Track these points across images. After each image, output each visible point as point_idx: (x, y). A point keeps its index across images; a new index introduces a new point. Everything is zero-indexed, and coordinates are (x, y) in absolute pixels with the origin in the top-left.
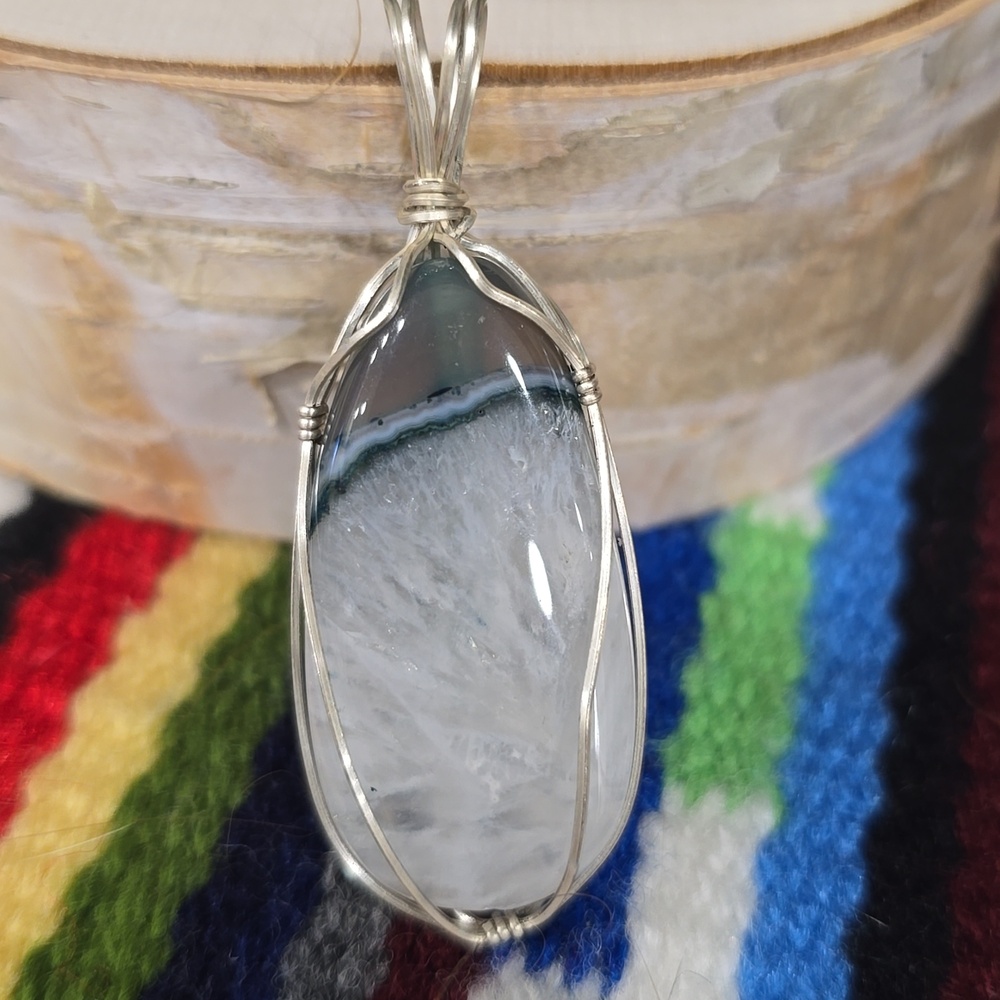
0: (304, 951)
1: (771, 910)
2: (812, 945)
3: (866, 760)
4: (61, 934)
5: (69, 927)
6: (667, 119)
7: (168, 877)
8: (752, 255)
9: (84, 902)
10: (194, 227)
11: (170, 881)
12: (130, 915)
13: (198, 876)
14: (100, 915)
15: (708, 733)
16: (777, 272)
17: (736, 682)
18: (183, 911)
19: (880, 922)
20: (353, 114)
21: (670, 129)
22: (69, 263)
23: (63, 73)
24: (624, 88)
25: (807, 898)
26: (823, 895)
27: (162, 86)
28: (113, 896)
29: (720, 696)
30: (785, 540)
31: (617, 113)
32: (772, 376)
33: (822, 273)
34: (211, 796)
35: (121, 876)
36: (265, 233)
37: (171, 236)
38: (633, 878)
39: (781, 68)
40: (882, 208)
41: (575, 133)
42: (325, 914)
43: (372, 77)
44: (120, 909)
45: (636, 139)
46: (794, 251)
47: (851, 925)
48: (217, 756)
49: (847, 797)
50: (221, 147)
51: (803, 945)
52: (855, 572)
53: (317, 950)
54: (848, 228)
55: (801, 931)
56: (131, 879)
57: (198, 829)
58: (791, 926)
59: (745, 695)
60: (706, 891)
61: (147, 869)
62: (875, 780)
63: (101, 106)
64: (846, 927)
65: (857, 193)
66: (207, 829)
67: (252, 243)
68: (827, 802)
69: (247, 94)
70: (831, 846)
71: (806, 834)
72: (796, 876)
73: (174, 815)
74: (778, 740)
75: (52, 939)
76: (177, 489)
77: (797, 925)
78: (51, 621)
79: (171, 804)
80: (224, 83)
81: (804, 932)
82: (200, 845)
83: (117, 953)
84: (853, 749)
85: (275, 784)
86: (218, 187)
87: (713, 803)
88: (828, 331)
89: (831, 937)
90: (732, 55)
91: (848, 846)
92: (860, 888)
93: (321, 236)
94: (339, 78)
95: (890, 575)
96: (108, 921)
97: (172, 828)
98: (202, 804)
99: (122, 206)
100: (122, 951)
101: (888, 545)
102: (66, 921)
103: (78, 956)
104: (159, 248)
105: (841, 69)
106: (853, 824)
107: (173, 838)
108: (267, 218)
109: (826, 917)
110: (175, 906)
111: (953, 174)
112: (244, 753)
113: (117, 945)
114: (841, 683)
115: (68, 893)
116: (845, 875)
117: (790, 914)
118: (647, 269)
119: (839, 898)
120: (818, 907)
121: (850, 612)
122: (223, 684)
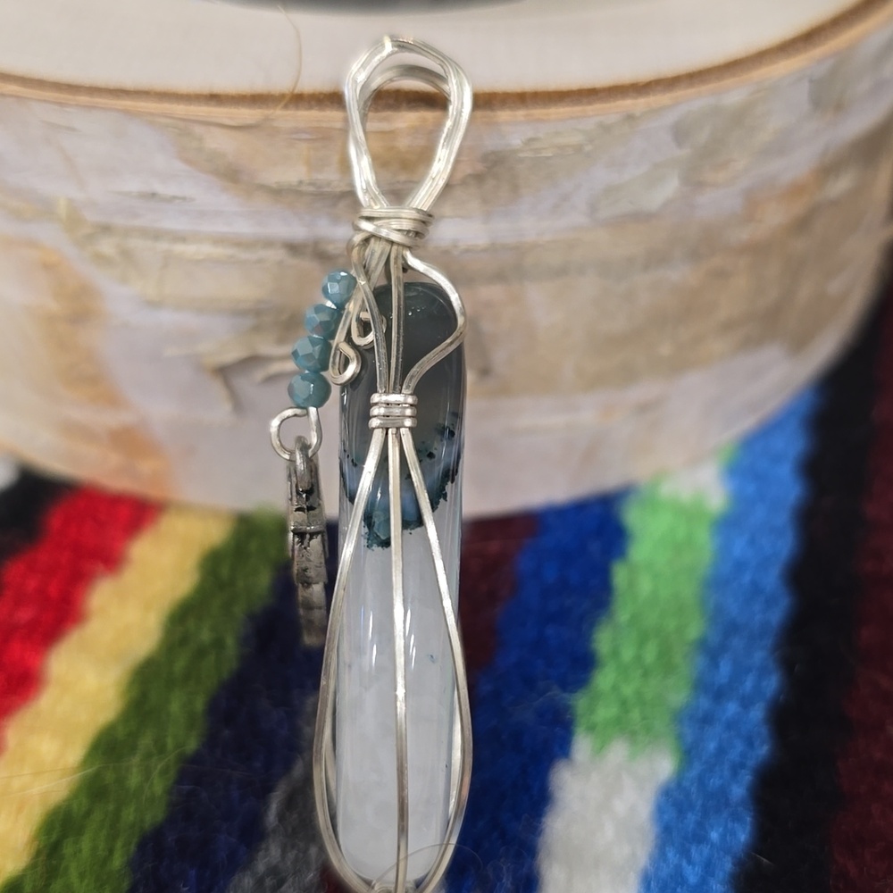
0: (249, 883)
1: (667, 849)
2: (703, 881)
3: (757, 713)
4: (33, 866)
5: (41, 858)
6: (575, 139)
7: (129, 815)
8: (656, 259)
9: (54, 837)
10: (157, 235)
11: (131, 818)
12: (94, 849)
13: (154, 815)
14: (68, 849)
15: (615, 688)
16: (680, 274)
17: (642, 642)
18: (142, 846)
19: (765, 860)
20: (294, 136)
21: (578, 149)
22: (48, 267)
23: (39, 100)
24: (538, 112)
25: (699, 838)
26: (714, 835)
27: (127, 112)
28: (80, 832)
29: (628, 654)
30: (689, 513)
31: (530, 134)
32: (676, 367)
33: (721, 275)
34: (170, 742)
35: (88, 814)
36: (219, 240)
37: (136, 243)
38: (544, 820)
39: (680, 93)
40: (775, 217)
41: (493, 153)
42: (267, 849)
43: (313, 103)
44: (86, 844)
45: (548, 158)
46: (695, 255)
47: (739, 863)
48: (175, 706)
49: (739, 746)
50: (179, 165)
51: (695, 881)
52: (752, 541)
53: (260, 882)
54: (744, 235)
55: (694, 869)
56: (97, 816)
57: (157, 771)
58: (684, 863)
59: (650, 654)
60: (609, 831)
61: (111, 807)
62: (764, 731)
63: (71, 129)
64: (734, 864)
65: (752, 203)
66: (164, 772)
67: (207, 249)
68: (721, 752)
69: (201, 119)
70: (723, 792)
71: (701, 781)
72: (691, 818)
73: (136, 760)
74: (678, 694)
75: (25, 870)
76: (146, 467)
77: (690, 862)
78: (32, 584)
79: (133, 749)
80: (180, 109)
81: (696, 869)
82: (159, 786)
83: (81, 882)
84: (746, 703)
85: (227, 732)
86: (177, 201)
87: (618, 751)
88: (728, 326)
89: (720, 875)
90: (635, 82)
91: (739, 791)
92: (748, 828)
93: (268, 243)
94: (283, 104)
95: (783, 545)
96: (75, 853)
97: (135, 770)
98: (161, 749)
99: (91, 217)
100: (86, 881)
101: (783, 519)
102: (38, 853)
103: (47, 885)
104: (127, 254)
105: (734, 93)
106: (743, 771)
107: (134, 780)
108: (220, 227)
109: (716, 856)
110: (135, 840)
111: (841, 185)
112: (200, 704)
113: (82, 876)
114: (737, 643)
115: (40, 829)
116: (736, 817)
117: (685, 853)
118: (561, 272)
119: (728, 838)
120: (709, 847)
121: (747, 578)
122: (184, 641)
